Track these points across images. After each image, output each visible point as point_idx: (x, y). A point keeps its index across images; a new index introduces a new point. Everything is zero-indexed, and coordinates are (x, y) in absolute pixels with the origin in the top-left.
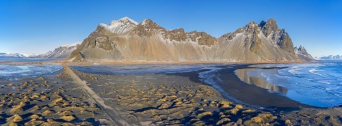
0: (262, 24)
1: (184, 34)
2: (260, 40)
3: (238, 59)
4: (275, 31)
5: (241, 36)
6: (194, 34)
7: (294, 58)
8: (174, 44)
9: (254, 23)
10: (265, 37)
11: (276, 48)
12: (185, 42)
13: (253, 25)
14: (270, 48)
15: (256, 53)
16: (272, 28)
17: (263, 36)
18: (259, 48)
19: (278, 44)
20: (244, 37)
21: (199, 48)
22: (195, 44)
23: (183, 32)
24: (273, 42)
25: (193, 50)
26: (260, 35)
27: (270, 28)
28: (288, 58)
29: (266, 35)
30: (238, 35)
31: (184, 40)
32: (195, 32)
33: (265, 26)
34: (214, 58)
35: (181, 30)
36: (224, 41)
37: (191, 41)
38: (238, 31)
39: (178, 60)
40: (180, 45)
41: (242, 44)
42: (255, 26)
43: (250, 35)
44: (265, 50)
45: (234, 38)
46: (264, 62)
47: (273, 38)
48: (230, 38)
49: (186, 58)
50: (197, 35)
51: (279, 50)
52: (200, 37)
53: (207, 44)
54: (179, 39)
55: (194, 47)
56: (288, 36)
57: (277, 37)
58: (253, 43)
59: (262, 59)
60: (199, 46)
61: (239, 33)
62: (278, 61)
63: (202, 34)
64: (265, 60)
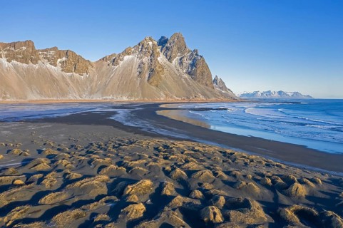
0: (163, 42)
1: (35, 52)
2: (162, 67)
3: (131, 96)
4: (182, 53)
5: (132, 59)
6: (52, 53)
7: (215, 95)
8: (16, 67)
9: (151, 39)
10: (168, 63)
11: (185, 79)
12: (36, 66)
13: (150, 43)
14: (177, 79)
15: (157, 86)
16: (178, 48)
17: (165, 60)
18: (161, 78)
19: (189, 73)
20: (137, 61)
21: (63, 77)
22: (56, 70)
23: (33, 47)
24: (181, 70)
25: (52, 79)
26: (161, 58)
27: (175, 49)
28: (205, 95)
29: (170, 59)
30: (126, 58)
31: (35, 61)
32: (55, 49)
33: (168, 45)
34: (91, 93)
35: (29, 43)
36: (105, 68)
37: (48, 65)
38: (126, 52)
39: (26, 97)
40: (28, 71)
41: (135, 72)
42: (154, 45)
43: (146, 59)
44: (170, 82)
45: (121, 63)
46: (170, 100)
47: (181, 63)
48: (114, 62)
49: (41, 94)
50: (60, 54)
51: (191, 82)
52: (64, 59)
53: (77, 71)
54: (24, 60)
55: (55, 74)
56: (204, 61)
57: (187, 62)
58: (152, 71)
59: (167, 95)
60: (64, 73)
61: (129, 54)
62: (191, 98)
63: (67, 53)
64: (171, 97)
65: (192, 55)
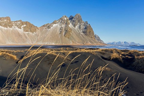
0: (71, 18)
1: (10, 22)
2: (71, 29)
3: (57, 42)
4: (80, 23)
5: (57, 26)
6: (19, 23)
8: (1, 29)
10: (73, 27)
11: (82, 35)
12: (11, 29)
13: (65, 18)
14: (78, 35)
15: (69, 38)
16: (78, 21)
17: (72, 26)
18: (70, 35)
19: (84, 32)
20: (59, 26)
21: (24, 34)
22: (21, 31)
23: (10, 20)
24: (80, 31)
25: (19, 35)
26: (71, 25)
27: (77, 21)
28: (91, 42)
29: (75, 26)
30: (54, 25)
31: (11, 26)
32: (20, 21)
33: (74, 19)
34: (37, 42)
35: (8, 18)
36: (44, 30)
37: (17, 28)
38: (54, 23)
40: (7, 31)
41: (58, 32)
42: (67, 19)
43: (63, 26)
44: (74, 36)
45: (52, 28)
47: (80, 28)
48: (49, 27)
49: (13, 42)
50: (23, 23)
51: (85, 36)
52: (25, 26)
53: (31, 31)
54: (5, 26)
55: (20, 33)
56: (90, 26)
57: (83, 27)
58: (66, 31)
59: (73, 42)
60: (25, 32)
61: (55, 24)
62: (85, 43)
63: (26, 23)
64: (75, 43)
65: (85, 24)
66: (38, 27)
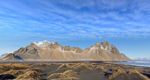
0: (102, 43)
1: (70, 48)
2: (102, 50)
3: (94, 59)
4: (108, 46)
6: (74, 48)
7: (122, 59)
8: (65, 52)
9: (98, 43)
11: (111, 54)
12: (70, 52)
13: (98, 44)
14: (108, 54)
15: (101, 56)
18: (102, 54)
19: (111, 52)
20: (95, 49)
22: (74, 52)
24: (108, 51)
25: (73, 55)
26: (102, 48)
27: (106, 45)
28: (118, 59)
29: (105, 48)
30: (92, 48)
31: (70, 50)
34: (83, 58)
35: (69, 46)
36: (86, 51)
37: (73, 51)
38: (92, 47)
39: (67, 60)
40: (68, 53)
41: (95, 52)
42: (100, 44)
43: (97, 48)
44: (105, 54)
45: (90, 50)
47: (108, 49)
51: (113, 54)
52: (76, 49)
53: (79, 52)
54: (67, 50)
57: (110, 48)
58: (100, 51)
59: (105, 59)
60: (76, 53)
61: (93, 47)
62: (114, 60)
63: (77, 48)
64: (107, 59)
65: (111, 46)
66: (83, 50)
